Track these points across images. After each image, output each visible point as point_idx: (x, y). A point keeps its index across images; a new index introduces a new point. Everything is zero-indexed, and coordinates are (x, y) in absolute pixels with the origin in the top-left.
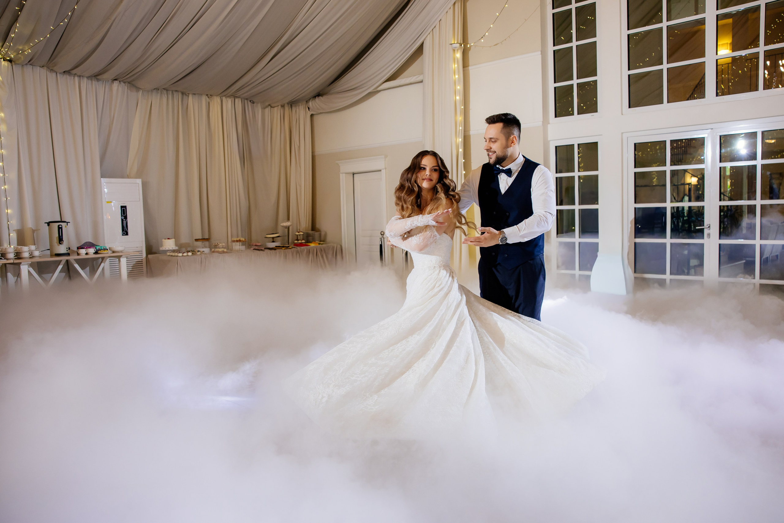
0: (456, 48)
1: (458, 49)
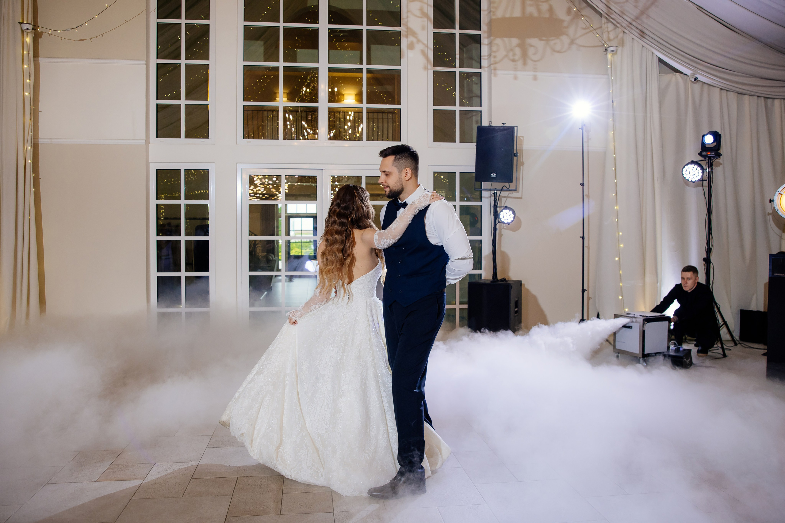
0: (26, 29)
1: (29, 33)
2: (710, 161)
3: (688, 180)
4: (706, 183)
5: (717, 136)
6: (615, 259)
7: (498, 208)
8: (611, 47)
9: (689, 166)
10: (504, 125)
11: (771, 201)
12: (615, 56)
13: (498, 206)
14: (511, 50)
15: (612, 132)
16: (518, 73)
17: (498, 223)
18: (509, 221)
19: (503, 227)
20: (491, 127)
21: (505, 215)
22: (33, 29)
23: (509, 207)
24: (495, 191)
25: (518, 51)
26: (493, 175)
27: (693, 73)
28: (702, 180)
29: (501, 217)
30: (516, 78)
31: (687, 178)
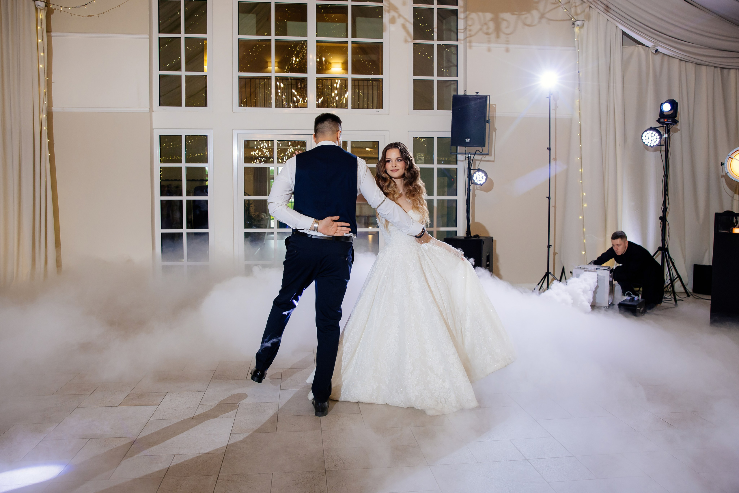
0: (40, 6)
1: (42, 9)
2: (668, 128)
3: (647, 145)
4: (663, 148)
5: (674, 104)
6: (579, 217)
7: (472, 170)
8: (578, 21)
9: (648, 132)
10: (478, 94)
11: (722, 164)
12: (582, 30)
13: (472, 169)
14: (486, 24)
15: (578, 101)
16: (492, 45)
17: (472, 185)
18: (482, 183)
19: (477, 188)
20: (466, 96)
21: (478, 177)
22: (45, 6)
23: (482, 170)
24: (469, 155)
25: (491, 25)
26: (467, 140)
27: (653, 45)
28: (660, 145)
29: (474, 178)
30: (489, 50)
31: (646, 143)
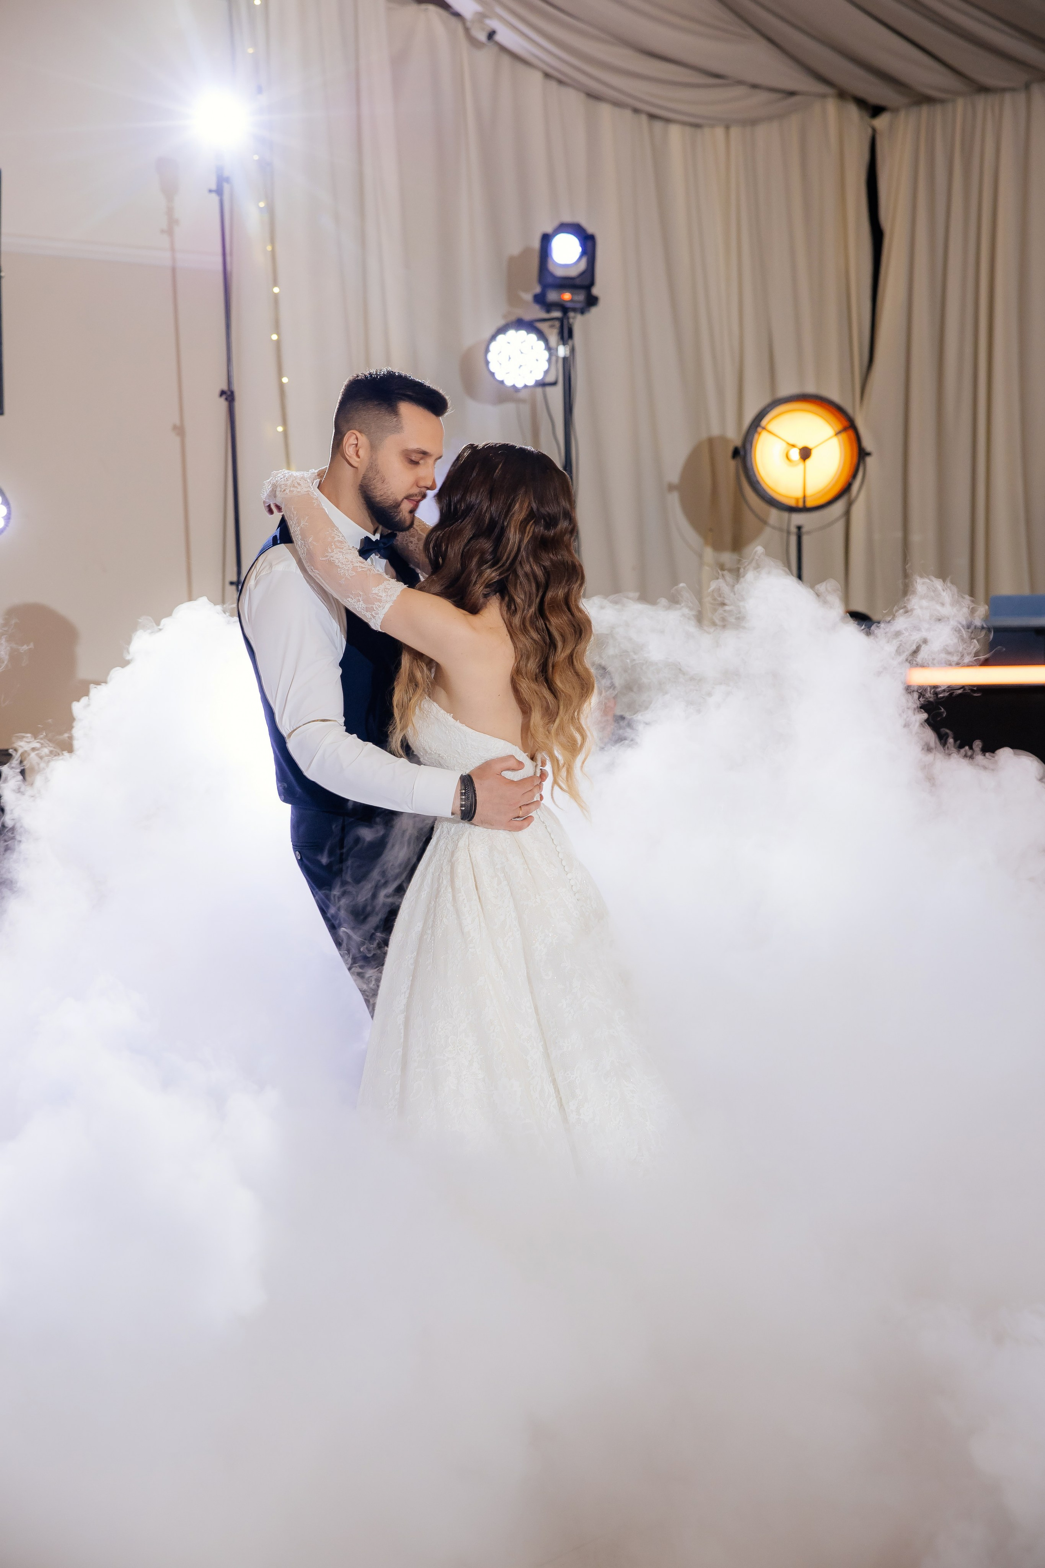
2: (566, 324)
3: (502, 382)
4: (556, 394)
5: (588, 241)
9: (511, 333)
27: (480, 14)
28: (542, 384)
31: (499, 377)
